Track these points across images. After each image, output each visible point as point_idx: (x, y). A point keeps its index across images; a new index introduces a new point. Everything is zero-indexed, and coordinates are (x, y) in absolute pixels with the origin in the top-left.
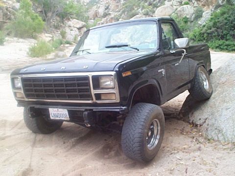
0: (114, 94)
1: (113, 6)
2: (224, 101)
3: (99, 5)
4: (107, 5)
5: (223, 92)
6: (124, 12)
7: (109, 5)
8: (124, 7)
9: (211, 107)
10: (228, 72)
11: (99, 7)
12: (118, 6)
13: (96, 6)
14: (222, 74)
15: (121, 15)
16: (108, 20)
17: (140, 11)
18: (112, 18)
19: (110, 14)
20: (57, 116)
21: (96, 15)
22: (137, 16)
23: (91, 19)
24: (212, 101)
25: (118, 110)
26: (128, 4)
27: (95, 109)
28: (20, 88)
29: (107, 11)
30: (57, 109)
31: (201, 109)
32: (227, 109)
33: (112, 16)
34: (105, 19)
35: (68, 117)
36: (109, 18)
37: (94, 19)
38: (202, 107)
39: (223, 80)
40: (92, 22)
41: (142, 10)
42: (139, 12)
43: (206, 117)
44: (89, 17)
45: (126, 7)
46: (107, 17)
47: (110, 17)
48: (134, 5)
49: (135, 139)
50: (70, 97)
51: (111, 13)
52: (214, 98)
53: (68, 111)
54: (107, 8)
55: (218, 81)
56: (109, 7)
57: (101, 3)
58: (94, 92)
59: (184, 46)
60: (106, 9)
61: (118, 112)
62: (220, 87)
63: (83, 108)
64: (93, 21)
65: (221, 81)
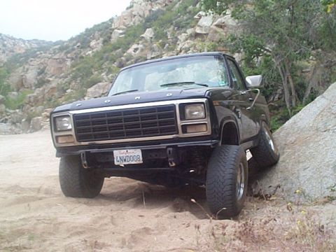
0: (205, 126)
1: (53, 69)
2: (299, 162)
3: (26, 67)
4: (42, 68)
5: (295, 152)
6: (74, 78)
7: (45, 68)
8: (74, 69)
9: (281, 172)
10: (296, 130)
11: (28, 70)
12: (61, 68)
13: (22, 68)
14: (288, 134)
15: (70, 84)
16: (46, 91)
17: (105, 76)
18: (53, 88)
19: (49, 81)
20: (125, 160)
21: (21, 84)
22: (100, 84)
23: (13, 91)
24: (280, 165)
25: (210, 144)
26: (81, 66)
27: (179, 145)
28: (70, 130)
29: (41, 76)
30: (125, 151)
31: (268, 177)
32: (305, 169)
33: (54, 85)
34: (41, 89)
35: (141, 158)
36: (47, 88)
37: (18, 91)
38: (268, 174)
39: (292, 139)
40: (14, 95)
41: (107, 75)
42: (103, 78)
43: (277, 184)
44: (9, 86)
45: (79, 70)
46: (44, 86)
47: (51, 86)
48: (92, 67)
49: (226, 181)
50: (146, 133)
51: (51, 79)
52: (283, 161)
53: (142, 151)
54: (42, 72)
55: (284, 143)
56: (46, 71)
57: (32, 63)
58: (180, 123)
59: (258, 84)
60: (39, 74)
61: (210, 146)
62: (289, 149)
63: (163, 146)
64: (15, 93)
65: (288, 141)
